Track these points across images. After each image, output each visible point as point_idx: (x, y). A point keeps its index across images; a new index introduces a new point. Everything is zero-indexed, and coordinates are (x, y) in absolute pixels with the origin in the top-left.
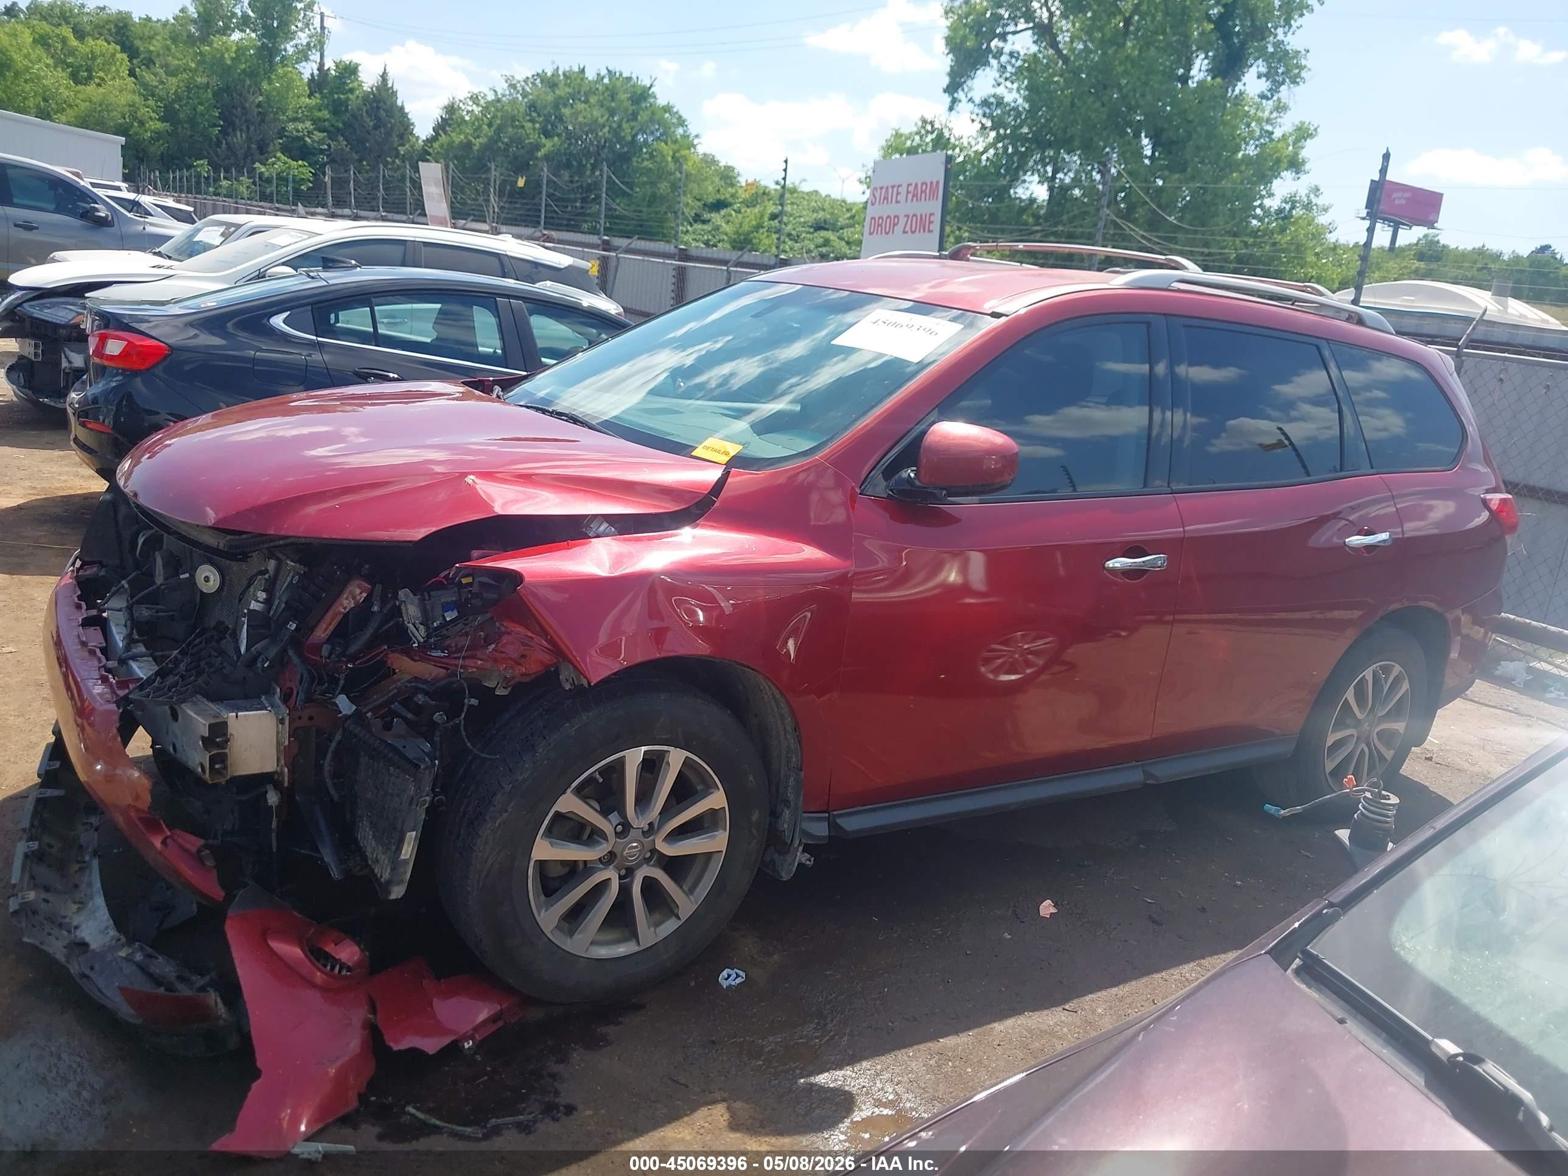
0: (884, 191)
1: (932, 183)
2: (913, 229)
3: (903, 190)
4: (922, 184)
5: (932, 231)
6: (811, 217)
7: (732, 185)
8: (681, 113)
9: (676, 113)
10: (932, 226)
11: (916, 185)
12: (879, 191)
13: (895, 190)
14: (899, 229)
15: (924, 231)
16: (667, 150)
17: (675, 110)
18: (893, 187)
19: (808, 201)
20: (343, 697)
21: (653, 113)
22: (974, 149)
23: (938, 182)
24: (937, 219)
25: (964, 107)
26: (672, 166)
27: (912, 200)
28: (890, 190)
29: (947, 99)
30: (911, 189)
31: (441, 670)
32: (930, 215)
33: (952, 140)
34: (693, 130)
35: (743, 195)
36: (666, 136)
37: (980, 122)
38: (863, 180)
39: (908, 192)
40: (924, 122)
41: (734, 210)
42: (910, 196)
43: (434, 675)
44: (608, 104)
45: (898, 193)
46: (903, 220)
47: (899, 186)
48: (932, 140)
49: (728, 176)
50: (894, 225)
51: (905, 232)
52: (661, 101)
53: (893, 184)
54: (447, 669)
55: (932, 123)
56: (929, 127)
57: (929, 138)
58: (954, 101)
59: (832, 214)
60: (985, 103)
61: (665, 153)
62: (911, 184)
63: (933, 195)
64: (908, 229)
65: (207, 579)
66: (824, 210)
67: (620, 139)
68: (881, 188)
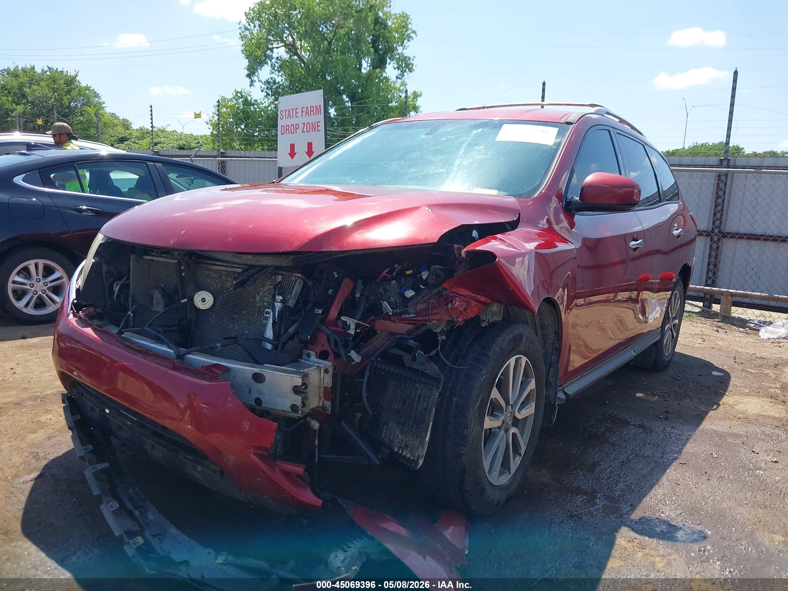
0: (287, 112)
1: (316, 106)
2: (308, 130)
3: (299, 111)
4: (311, 107)
5: (320, 131)
6: (176, 144)
7: (128, 129)
8: (96, 90)
9: (93, 90)
10: (319, 128)
11: (307, 108)
12: (284, 112)
13: (294, 111)
14: (299, 131)
15: (315, 131)
16: (91, 110)
17: (92, 88)
18: (293, 110)
19: (172, 135)
20: (352, 351)
21: (80, 91)
22: (264, 105)
23: (320, 106)
24: (322, 124)
25: (257, 85)
26: (95, 119)
27: (306, 116)
28: (291, 111)
29: (248, 80)
30: (304, 110)
31: (411, 325)
32: (318, 122)
33: (253, 101)
34: (103, 99)
35: (135, 134)
36: (88, 103)
37: (266, 92)
38: (208, 122)
39: (302, 112)
40: (237, 92)
41: (132, 142)
42: (304, 114)
43: (407, 329)
44: (53, 86)
45: (296, 113)
46: (301, 126)
47: (296, 109)
48: (242, 101)
49: (126, 125)
50: (296, 129)
51: (303, 132)
52: (83, 84)
53: (293, 108)
54: (414, 324)
55: (241, 93)
56: (239, 95)
57: (240, 100)
58: (252, 81)
59: (187, 141)
60: (268, 82)
61: (90, 112)
62: (304, 108)
63: (318, 112)
64: (305, 130)
65: (203, 300)
66: (182, 140)
67: (62, 105)
68: (285, 111)
